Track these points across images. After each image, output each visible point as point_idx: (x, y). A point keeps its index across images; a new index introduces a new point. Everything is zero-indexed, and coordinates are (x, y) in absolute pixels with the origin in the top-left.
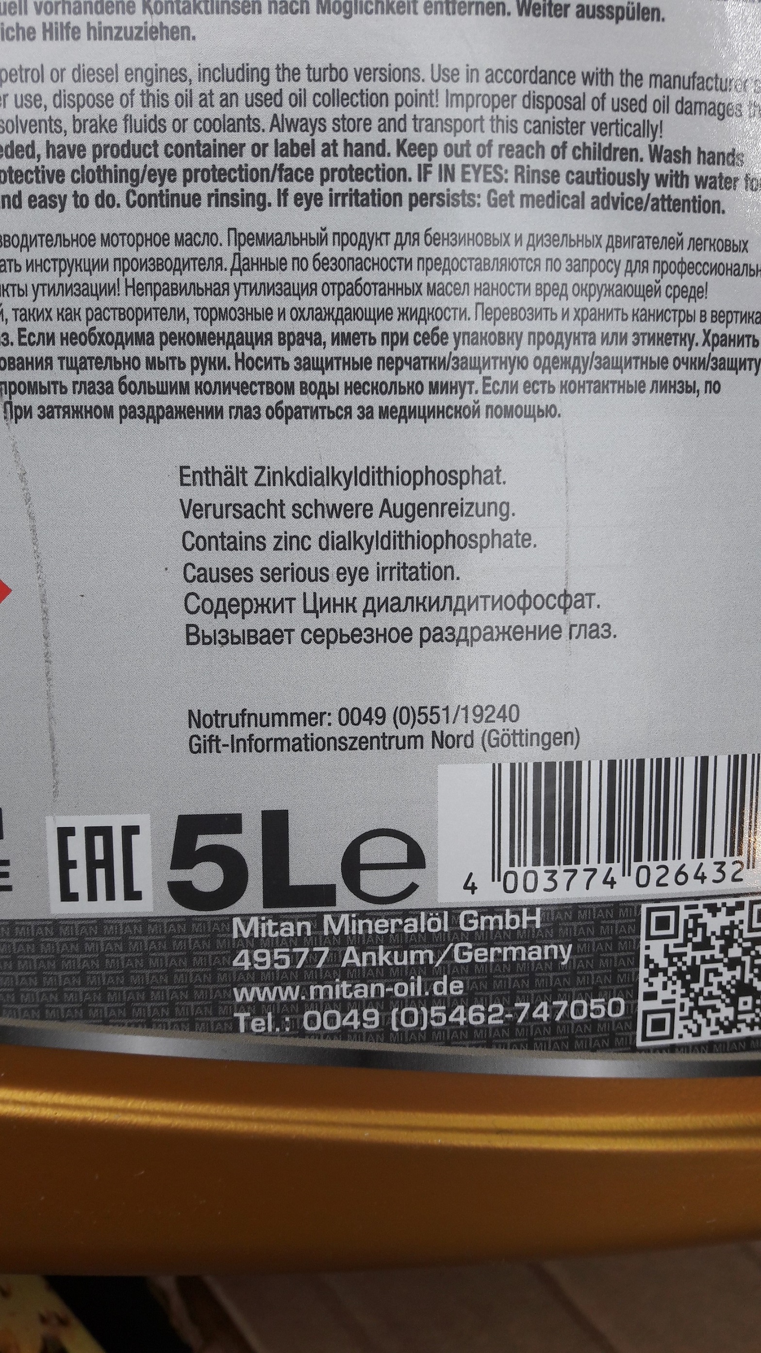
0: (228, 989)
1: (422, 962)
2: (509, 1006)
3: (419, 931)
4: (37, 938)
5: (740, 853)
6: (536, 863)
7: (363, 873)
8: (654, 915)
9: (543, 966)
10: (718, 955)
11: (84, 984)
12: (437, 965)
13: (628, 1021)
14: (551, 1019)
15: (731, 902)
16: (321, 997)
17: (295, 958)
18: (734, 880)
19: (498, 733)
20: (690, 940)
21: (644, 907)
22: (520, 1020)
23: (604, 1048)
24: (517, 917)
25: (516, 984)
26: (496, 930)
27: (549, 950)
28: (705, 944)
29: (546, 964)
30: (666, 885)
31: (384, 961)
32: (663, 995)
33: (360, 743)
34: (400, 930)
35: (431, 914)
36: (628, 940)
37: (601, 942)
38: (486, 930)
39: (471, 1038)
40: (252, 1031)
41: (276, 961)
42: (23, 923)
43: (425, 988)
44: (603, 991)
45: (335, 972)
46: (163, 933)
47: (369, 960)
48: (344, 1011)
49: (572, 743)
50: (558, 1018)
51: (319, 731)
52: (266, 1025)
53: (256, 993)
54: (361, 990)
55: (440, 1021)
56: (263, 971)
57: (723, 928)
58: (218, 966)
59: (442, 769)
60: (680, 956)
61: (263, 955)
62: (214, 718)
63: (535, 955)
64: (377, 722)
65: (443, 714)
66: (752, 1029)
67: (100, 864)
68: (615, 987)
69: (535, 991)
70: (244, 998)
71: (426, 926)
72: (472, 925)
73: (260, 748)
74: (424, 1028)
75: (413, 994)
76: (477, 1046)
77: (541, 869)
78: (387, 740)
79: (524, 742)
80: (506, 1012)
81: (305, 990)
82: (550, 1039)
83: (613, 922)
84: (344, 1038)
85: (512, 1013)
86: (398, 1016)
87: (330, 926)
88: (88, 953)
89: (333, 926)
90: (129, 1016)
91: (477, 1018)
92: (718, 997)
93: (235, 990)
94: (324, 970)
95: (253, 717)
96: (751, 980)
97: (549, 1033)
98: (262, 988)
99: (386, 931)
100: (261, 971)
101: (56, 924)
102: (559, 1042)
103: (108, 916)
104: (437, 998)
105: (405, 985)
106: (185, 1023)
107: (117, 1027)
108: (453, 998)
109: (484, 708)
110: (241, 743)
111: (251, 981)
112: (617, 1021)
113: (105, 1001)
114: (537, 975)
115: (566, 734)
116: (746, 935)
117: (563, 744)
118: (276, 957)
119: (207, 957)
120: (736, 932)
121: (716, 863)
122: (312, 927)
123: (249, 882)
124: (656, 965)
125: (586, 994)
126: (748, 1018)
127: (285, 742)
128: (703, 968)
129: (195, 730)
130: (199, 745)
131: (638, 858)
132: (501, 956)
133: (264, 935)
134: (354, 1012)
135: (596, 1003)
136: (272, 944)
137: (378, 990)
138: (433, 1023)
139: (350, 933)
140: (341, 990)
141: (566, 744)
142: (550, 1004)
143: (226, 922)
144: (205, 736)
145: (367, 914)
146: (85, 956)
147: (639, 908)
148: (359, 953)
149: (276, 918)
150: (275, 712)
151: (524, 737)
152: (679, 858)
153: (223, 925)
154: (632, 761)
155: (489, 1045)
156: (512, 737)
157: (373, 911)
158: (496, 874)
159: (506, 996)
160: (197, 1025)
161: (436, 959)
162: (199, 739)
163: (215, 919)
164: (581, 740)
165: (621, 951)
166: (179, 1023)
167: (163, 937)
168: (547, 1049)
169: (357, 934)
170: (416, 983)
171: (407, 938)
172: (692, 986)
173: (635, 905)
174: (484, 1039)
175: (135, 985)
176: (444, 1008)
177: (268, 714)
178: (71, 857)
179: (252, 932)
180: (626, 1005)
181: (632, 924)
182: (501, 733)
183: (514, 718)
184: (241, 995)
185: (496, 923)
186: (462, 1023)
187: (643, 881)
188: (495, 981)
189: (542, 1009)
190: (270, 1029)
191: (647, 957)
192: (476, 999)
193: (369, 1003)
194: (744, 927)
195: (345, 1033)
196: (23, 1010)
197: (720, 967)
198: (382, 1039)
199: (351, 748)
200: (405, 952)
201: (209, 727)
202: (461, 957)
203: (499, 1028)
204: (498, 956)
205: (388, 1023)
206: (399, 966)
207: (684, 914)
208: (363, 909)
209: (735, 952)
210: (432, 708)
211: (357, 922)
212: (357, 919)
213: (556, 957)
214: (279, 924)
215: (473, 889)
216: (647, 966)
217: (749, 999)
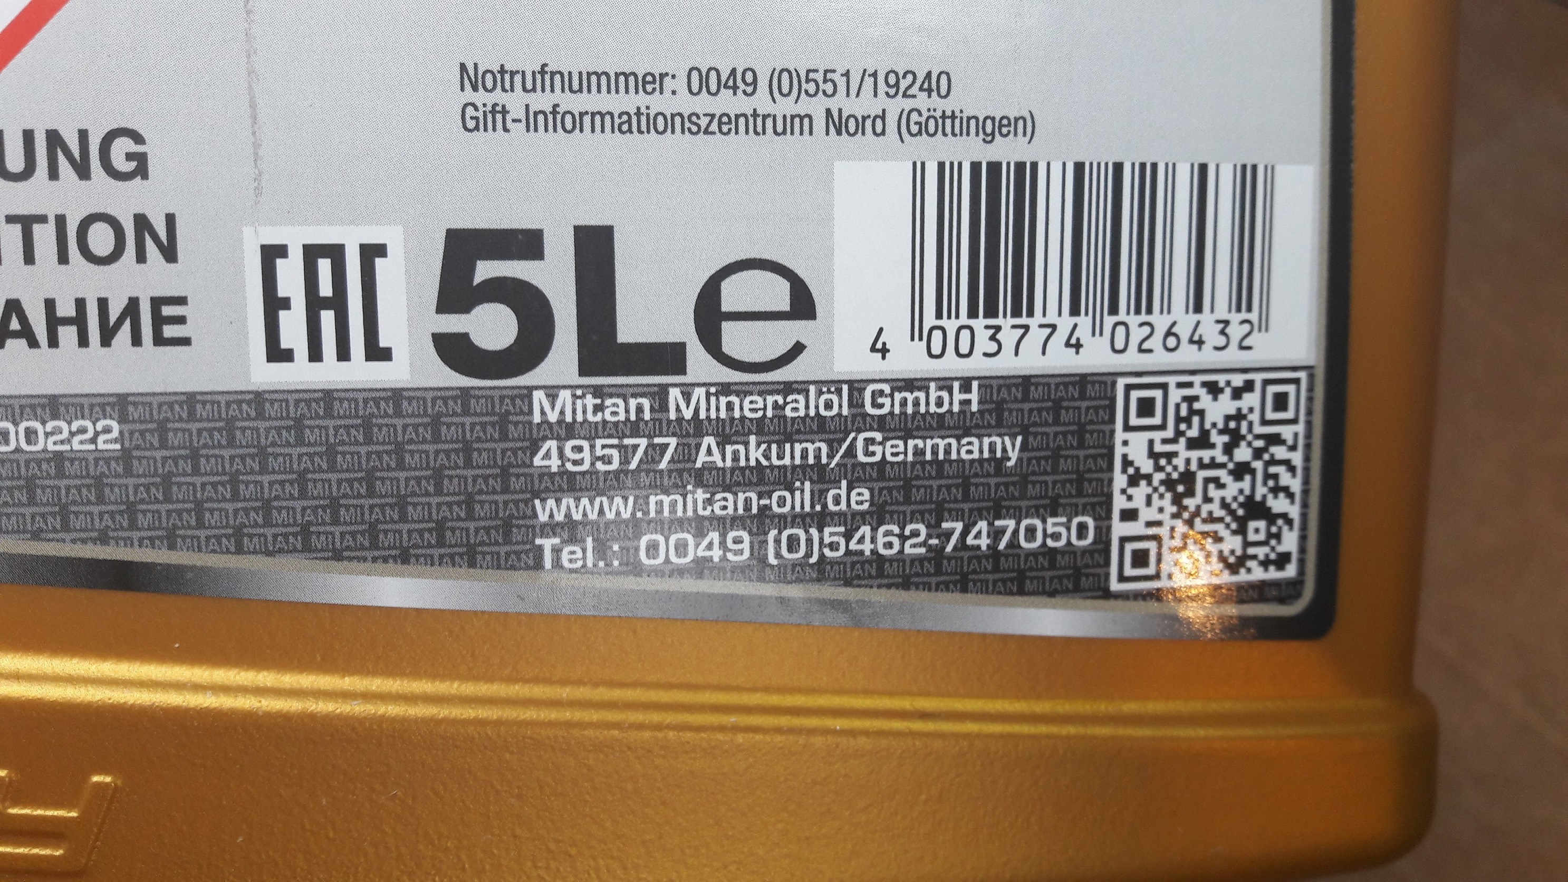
0: (526, 502)
1: (811, 461)
2: (934, 527)
3: (807, 415)
4: (230, 423)
5: (1249, 309)
6: (973, 314)
7: (726, 326)
8: (1135, 395)
9: (982, 467)
10: (1221, 458)
11: (303, 495)
12: (832, 466)
13: (1099, 551)
14: (993, 547)
15: (1238, 380)
16: (666, 513)
17: (626, 453)
18: (1242, 348)
19: (920, 114)
20: (1182, 434)
21: (1121, 383)
22: (949, 549)
23: (1066, 592)
24: (945, 394)
25: (944, 494)
26: (916, 413)
27: (991, 444)
28: (1202, 442)
29: (986, 465)
30: (1150, 351)
31: (757, 459)
32: (1147, 514)
33: (720, 123)
34: (779, 413)
35: (825, 389)
36: (1099, 431)
37: (1062, 433)
38: (901, 413)
39: (881, 574)
40: (562, 567)
41: (599, 458)
42: (209, 397)
43: (816, 499)
44: (1064, 506)
45: (686, 475)
46: (426, 414)
47: (736, 459)
48: (700, 534)
49: (1025, 134)
50: (1002, 546)
51: (658, 103)
52: (584, 558)
53: (568, 507)
54: (723, 503)
55: (837, 550)
56: (580, 473)
57: (1228, 418)
58: (510, 465)
59: (840, 167)
60: (1170, 456)
61: (579, 449)
62: (498, 76)
63: (970, 452)
64: (745, 92)
65: (841, 83)
66: (1266, 570)
67: (326, 303)
68: (1081, 501)
69: (971, 505)
70: (551, 516)
71: (817, 407)
72: (881, 406)
73: (569, 126)
74: (814, 559)
75: (798, 509)
76: (889, 586)
77: (979, 324)
78: (759, 120)
79: (957, 130)
80: (929, 536)
81: (642, 504)
82: (990, 577)
83: (1077, 404)
84: (700, 575)
85: (938, 537)
86: (778, 541)
87: (678, 406)
88: (309, 444)
89: (683, 405)
90: (374, 545)
91: (889, 545)
92: (1220, 520)
93: (537, 502)
94: (670, 472)
95: (557, 78)
96: (1264, 497)
97: (989, 568)
98: (578, 500)
99: (760, 413)
100: (575, 473)
101: (259, 398)
102: (1004, 581)
103: (339, 387)
104: (832, 514)
105: (787, 494)
106: (461, 555)
107: (355, 564)
108: (855, 514)
109: (901, 76)
110: (541, 118)
111: (561, 490)
112: (1085, 551)
113: (336, 522)
114: (972, 480)
115: (1016, 120)
116: (1259, 429)
117: (1012, 135)
118: (599, 452)
119: (495, 451)
120: (1244, 425)
121: (1218, 322)
122: (651, 406)
123: (556, 336)
124: (1137, 469)
125: (1041, 510)
126: (1261, 552)
127: (608, 118)
128: (1201, 475)
129: (469, 95)
130: (477, 119)
131: (1114, 310)
132: (923, 452)
133: (580, 418)
134: (714, 536)
135: (1055, 524)
136: (593, 432)
137: (748, 501)
138: (827, 551)
139: (708, 417)
140: (695, 502)
141: (1016, 134)
142: (991, 524)
143: (522, 397)
144: (485, 105)
145: (733, 388)
146: (304, 450)
147: (1114, 384)
148: (721, 445)
149: (598, 392)
150: (591, 70)
151: (957, 122)
152: (1169, 312)
153: (518, 401)
154: (1107, 164)
155: (906, 584)
156: (940, 121)
157: (741, 383)
158: (917, 331)
159: (930, 512)
160: (479, 557)
161: (831, 456)
162: (476, 109)
163: (505, 392)
164: (1037, 130)
165: (1089, 447)
166: (452, 556)
167: (426, 420)
168: (987, 592)
169: (718, 418)
170: (802, 491)
171: (789, 425)
172: (1187, 502)
173: (1109, 379)
174: (899, 576)
175: (384, 496)
176: (842, 529)
177: (580, 73)
178: (281, 293)
179: (562, 413)
180: (1096, 528)
181: (1104, 408)
182: (925, 114)
183: (943, 92)
184: (546, 509)
185: (916, 403)
186: (868, 553)
187: (1119, 345)
188: (914, 490)
189: (980, 532)
190: (590, 564)
191: (1125, 456)
192: (887, 516)
193: (736, 521)
194: (1255, 417)
195: (701, 567)
196: (208, 538)
197: (1222, 474)
198: (754, 577)
199: (706, 132)
200: (788, 446)
201: (491, 91)
202: (867, 453)
203: (920, 559)
204: (919, 452)
205: (762, 552)
206: (779, 467)
207: (1175, 395)
208: (727, 380)
209: (1243, 454)
210: (826, 72)
211: (718, 399)
212: (717, 395)
213: (999, 455)
214: (603, 401)
215: (884, 351)
216: (1124, 471)
217: (1262, 524)
